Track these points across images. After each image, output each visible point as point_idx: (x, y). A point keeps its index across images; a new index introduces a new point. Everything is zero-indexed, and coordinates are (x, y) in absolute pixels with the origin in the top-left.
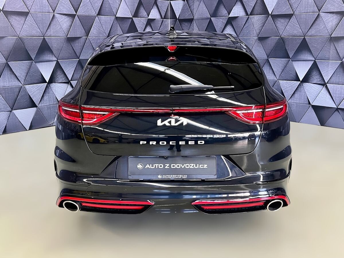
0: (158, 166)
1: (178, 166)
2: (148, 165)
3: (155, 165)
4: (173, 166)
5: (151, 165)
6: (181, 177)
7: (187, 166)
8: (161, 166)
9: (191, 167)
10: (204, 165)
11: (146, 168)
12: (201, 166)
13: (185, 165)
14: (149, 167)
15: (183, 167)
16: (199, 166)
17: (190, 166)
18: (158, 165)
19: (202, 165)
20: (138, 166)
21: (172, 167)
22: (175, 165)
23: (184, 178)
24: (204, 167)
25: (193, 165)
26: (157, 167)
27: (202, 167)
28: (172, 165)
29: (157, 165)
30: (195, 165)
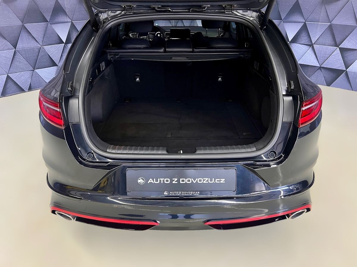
0: (164, 181)
1: (189, 181)
2: (151, 179)
3: (160, 179)
4: (183, 181)
5: (155, 179)
6: (193, 194)
7: (200, 181)
8: (167, 181)
9: (204, 182)
10: (221, 180)
11: (148, 182)
12: (217, 181)
13: (197, 179)
14: (152, 181)
15: (194, 182)
16: (215, 181)
17: (204, 180)
18: (164, 179)
19: (219, 180)
20: (139, 181)
21: (181, 182)
22: (185, 179)
23: (196, 194)
24: (221, 182)
25: (207, 179)
26: (162, 182)
27: (219, 182)
28: (181, 179)
29: (162, 179)
30: (209, 179)
